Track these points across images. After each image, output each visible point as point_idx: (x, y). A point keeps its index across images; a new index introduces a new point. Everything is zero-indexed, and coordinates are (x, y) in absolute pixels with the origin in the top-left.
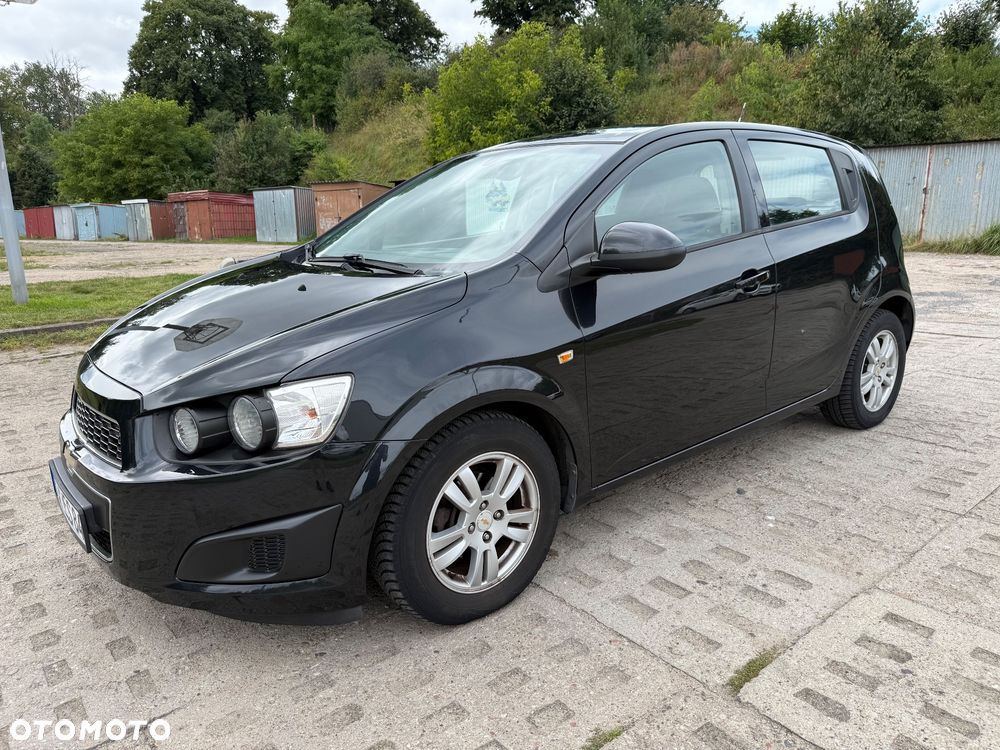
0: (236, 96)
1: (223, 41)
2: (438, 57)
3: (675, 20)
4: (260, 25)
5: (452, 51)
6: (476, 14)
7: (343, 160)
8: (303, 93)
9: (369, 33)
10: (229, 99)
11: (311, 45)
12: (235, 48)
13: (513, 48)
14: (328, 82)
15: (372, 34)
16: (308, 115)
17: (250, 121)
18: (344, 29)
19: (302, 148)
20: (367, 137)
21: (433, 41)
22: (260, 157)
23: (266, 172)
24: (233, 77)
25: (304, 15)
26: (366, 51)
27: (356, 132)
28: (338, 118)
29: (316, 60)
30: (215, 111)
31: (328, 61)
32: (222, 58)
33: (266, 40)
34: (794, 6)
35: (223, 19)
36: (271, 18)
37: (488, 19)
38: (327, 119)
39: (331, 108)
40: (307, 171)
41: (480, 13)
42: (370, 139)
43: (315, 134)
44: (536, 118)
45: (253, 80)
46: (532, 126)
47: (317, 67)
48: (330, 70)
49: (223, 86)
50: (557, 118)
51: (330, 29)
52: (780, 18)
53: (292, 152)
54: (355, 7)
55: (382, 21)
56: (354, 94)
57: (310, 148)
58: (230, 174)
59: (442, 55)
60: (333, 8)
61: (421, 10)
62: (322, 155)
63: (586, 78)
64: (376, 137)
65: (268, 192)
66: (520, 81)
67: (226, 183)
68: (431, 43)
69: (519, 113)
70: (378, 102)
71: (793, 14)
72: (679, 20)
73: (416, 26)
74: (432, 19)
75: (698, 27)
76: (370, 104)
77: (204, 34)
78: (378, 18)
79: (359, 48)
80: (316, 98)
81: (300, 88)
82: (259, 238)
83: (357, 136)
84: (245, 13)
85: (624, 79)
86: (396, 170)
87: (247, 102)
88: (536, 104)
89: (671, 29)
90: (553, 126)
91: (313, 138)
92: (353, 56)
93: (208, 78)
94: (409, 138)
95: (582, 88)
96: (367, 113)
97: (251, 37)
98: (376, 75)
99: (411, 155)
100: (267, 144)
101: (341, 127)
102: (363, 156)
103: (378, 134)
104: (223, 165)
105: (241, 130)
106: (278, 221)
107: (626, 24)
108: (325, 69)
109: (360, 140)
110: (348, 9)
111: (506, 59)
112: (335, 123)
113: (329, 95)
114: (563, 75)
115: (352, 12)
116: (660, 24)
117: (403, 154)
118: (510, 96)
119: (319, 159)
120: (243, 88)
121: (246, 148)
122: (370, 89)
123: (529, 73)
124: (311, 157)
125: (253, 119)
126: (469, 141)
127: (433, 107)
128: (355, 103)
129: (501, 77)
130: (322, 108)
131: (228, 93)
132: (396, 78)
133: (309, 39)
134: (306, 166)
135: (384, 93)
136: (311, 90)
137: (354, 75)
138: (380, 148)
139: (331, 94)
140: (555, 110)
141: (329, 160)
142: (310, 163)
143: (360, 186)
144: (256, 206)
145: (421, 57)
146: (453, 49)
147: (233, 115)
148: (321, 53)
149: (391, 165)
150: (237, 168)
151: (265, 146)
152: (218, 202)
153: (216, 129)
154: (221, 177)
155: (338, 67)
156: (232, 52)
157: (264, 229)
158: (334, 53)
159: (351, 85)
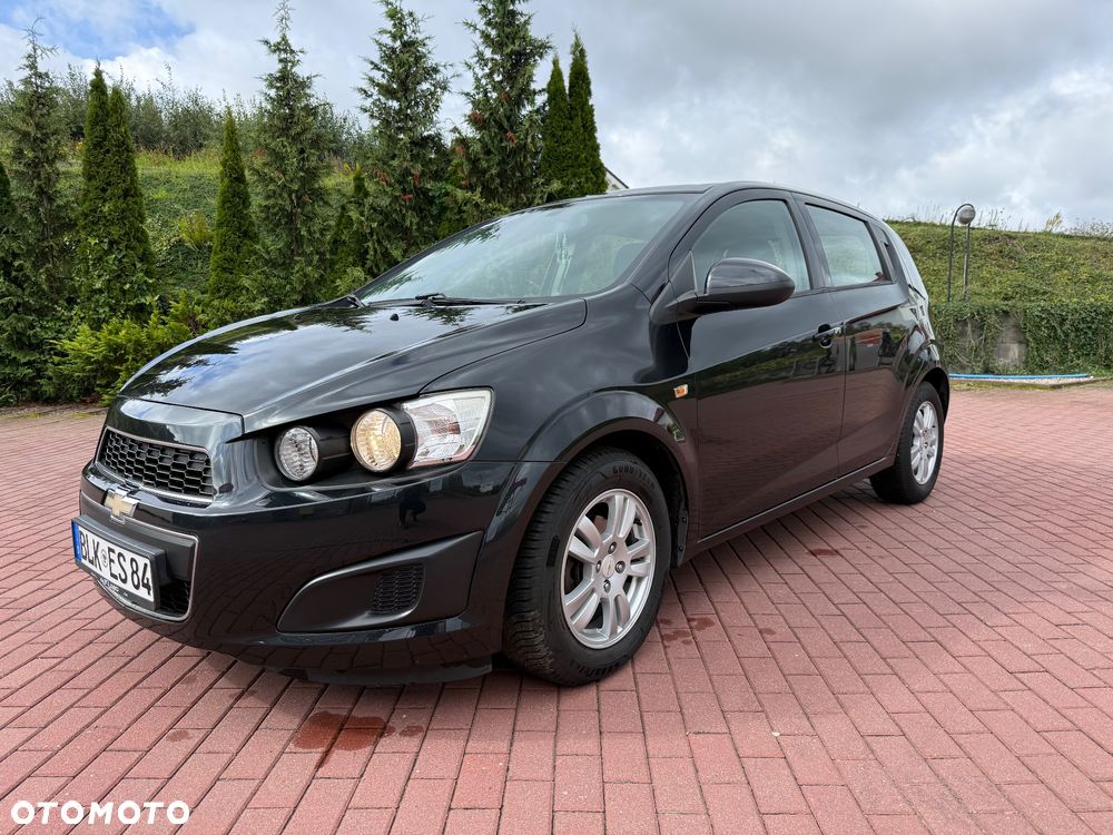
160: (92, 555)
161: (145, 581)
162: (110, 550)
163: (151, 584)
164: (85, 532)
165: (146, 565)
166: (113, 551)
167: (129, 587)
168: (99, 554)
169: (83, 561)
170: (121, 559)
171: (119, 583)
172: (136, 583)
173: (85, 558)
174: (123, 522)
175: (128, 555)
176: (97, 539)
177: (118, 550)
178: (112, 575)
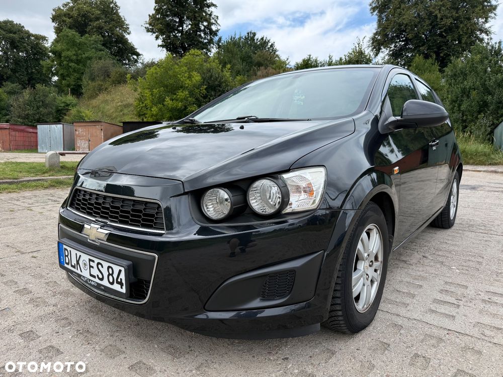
0: (22, 77)
1: (16, 47)
2: (138, 65)
3: (258, 57)
4: (37, 41)
5: (145, 63)
6: (159, 46)
7: (87, 112)
8: (62, 77)
9: (101, 50)
10: (18, 78)
11: (69, 53)
12: (22, 52)
13: (185, 61)
14: (78, 73)
15: (103, 51)
16: (66, 89)
17: (32, 89)
18: (87, 47)
19: (63, 105)
20: (100, 101)
21: (135, 57)
22: (38, 108)
23: (41, 116)
24: (20, 67)
25: (65, 38)
26: (100, 58)
27: (94, 99)
28: (83, 91)
29: (72, 61)
30: (9, 83)
31: (78, 62)
32: (14, 56)
33: (40, 49)
34: (310, 56)
35: (16, 36)
36: (44, 38)
37: (164, 49)
38: (77, 91)
39: (80, 86)
40: (66, 117)
41: (161, 46)
42: (102, 102)
43: (70, 98)
44: (198, 95)
45: (32, 69)
46: (196, 99)
47: (72, 64)
48: (79, 67)
49: (14, 71)
50: (209, 96)
51: (80, 46)
52: (304, 61)
53: (57, 107)
54: (94, 37)
55: (108, 45)
56: (93, 80)
57: (68, 105)
58: (19, 117)
59: (140, 65)
60: (82, 36)
61: (130, 41)
62: (75, 109)
63: (222, 78)
64: (106, 102)
65: (46, 126)
66: (190, 77)
67: (17, 121)
68: (133, 58)
69: (190, 92)
70: (107, 84)
71: (309, 60)
72: (260, 57)
73: (126, 49)
74: (135, 47)
75: (268, 61)
76: (102, 85)
77: (3, 43)
78: (106, 43)
79: (96, 57)
80: (71, 80)
81: (62, 74)
82: (39, 151)
83: (95, 100)
84: (29, 35)
85: (240, 80)
86: (117, 118)
87: (28, 80)
88: (198, 89)
89: (256, 61)
90: (207, 100)
91: (69, 100)
92: (93, 60)
93: (5, 66)
94: (124, 103)
95: (221, 83)
96: (100, 89)
97: (32, 47)
98: (106, 71)
99: (126, 111)
100: (42, 102)
101: (85, 95)
102: (98, 111)
103: (107, 100)
104: (15, 111)
105: (27, 94)
106: (52, 142)
107: (236, 56)
108: (76, 65)
109: (96, 103)
110: (90, 37)
111: (182, 66)
112: (81, 94)
113: (78, 79)
114: (211, 76)
115: (92, 39)
116: (251, 58)
117: (121, 111)
118: (186, 84)
119: (73, 111)
120: (26, 73)
121: (29, 103)
122: (102, 78)
123: (195, 73)
124: (68, 110)
125: (34, 88)
126: (163, 104)
127: (143, 86)
128: (94, 84)
129: (180, 74)
130: (74, 85)
131: (17, 75)
132: (117, 73)
133: (68, 50)
134: (65, 114)
135: (110, 80)
136: (68, 76)
137: (93, 70)
138: (108, 107)
139: (80, 79)
140: (208, 92)
141: (79, 112)
142: (67, 113)
143: (103, 124)
144: (39, 133)
145: (129, 65)
146: (146, 62)
147: (20, 86)
148: (74, 57)
149: (114, 116)
150: (23, 114)
151: (41, 103)
152: (15, 130)
153: (10, 93)
154: (13, 118)
155: (84, 65)
156: (20, 54)
157: (43, 145)
158: (82, 58)
159: (92, 75)
160: (74, 262)
161: (119, 280)
162: (90, 260)
163: (124, 282)
164: (69, 249)
165: (120, 271)
166: (93, 261)
167: (105, 283)
168: (80, 262)
169: (66, 265)
170: (100, 266)
171: (97, 280)
172: (111, 281)
173: (68, 264)
174: (98, 244)
175: (106, 264)
176: (79, 254)
177: (97, 261)
178: (91, 275)
